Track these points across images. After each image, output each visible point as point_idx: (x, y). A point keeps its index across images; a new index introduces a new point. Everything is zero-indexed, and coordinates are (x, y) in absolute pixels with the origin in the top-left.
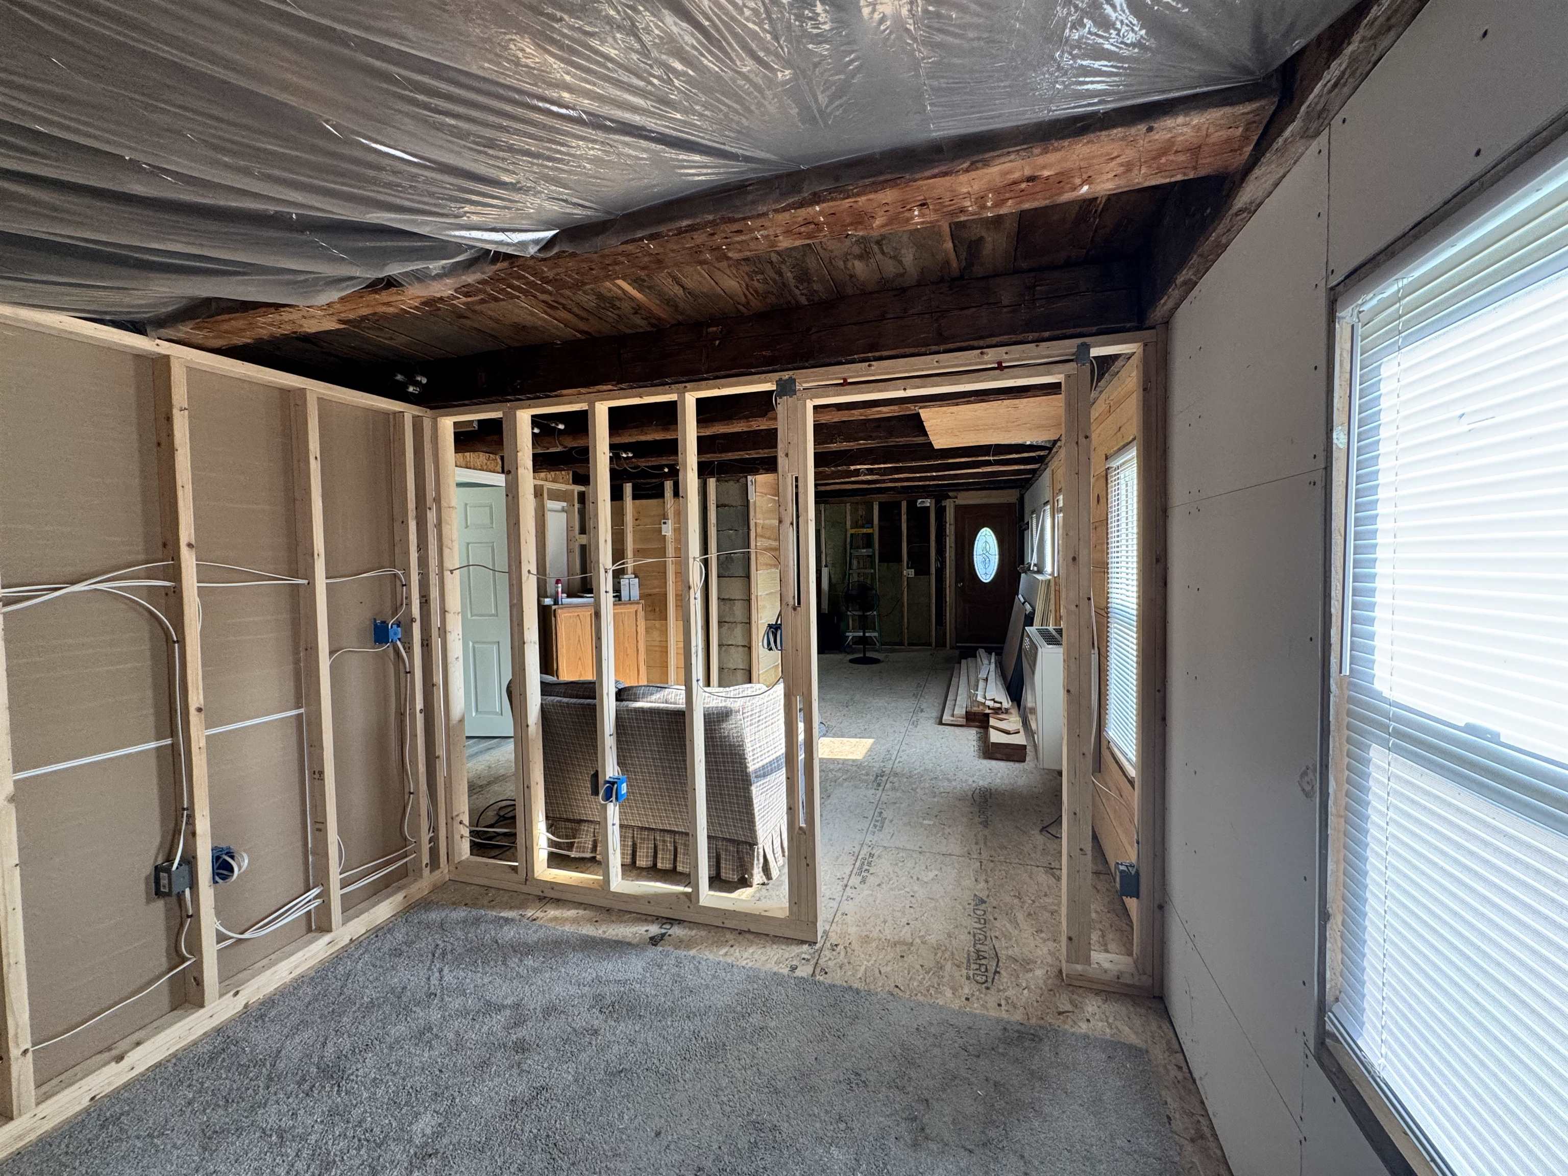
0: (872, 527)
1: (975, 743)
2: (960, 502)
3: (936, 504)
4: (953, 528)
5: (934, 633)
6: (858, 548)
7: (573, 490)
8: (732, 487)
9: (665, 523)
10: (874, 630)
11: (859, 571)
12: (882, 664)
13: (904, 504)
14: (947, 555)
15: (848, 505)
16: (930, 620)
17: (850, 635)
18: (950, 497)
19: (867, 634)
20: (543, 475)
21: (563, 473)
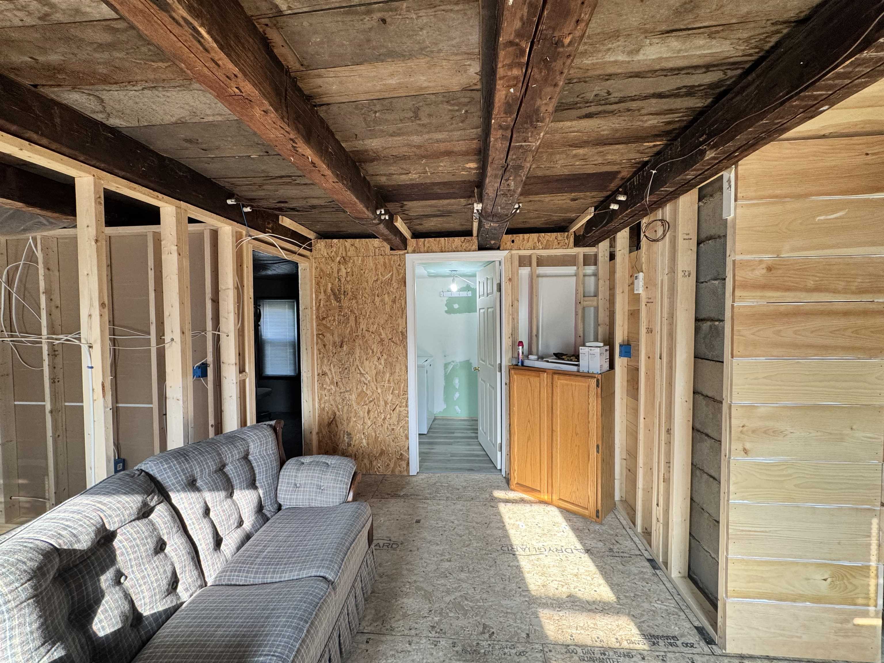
7: (578, 253)
9: (636, 278)
20: (530, 244)
21: (560, 238)
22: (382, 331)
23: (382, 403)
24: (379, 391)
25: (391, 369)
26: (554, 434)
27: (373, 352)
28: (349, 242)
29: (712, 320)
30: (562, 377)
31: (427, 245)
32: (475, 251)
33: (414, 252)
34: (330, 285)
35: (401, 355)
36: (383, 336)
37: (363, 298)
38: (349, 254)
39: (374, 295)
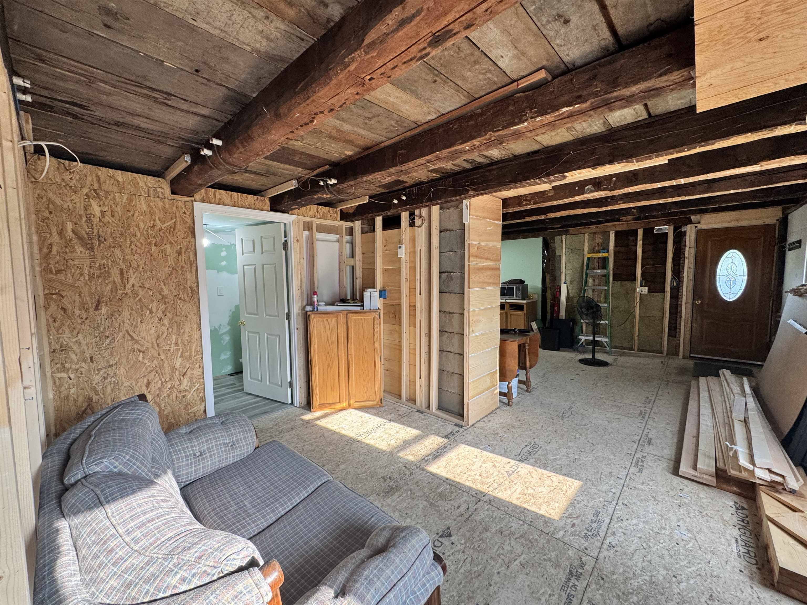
0: (608, 252)
1: (736, 533)
2: (703, 226)
3: (675, 230)
4: (693, 251)
5: (666, 342)
6: (594, 269)
7: (342, 225)
8: (453, 212)
9: (400, 247)
10: (605, 335)
11: (593, 287)
12: (610, 367)
13: (640, 233)
14: (685, 275)
15: (586, 235)
16: (662, 332)
17: (583, 338)
18: (690, 222)
19: (597, 339)
20: (311, 213)
21: (331, 212)
22: (164, 287)
23: (167, 370)
24: (163, 357)
25: (178, 329)
26: (350, 357)
27: (151, 312)
28: (103, 172)
29: (448, 272)
30: (353, 315)
31: (218, 196)
32: (268, 211)
33: (203, 201)
34: (69, 226)
35: (191, 313)
36: (166, 292)
37: (133, 246)
38: (105, 187)
39: (150, 244)
